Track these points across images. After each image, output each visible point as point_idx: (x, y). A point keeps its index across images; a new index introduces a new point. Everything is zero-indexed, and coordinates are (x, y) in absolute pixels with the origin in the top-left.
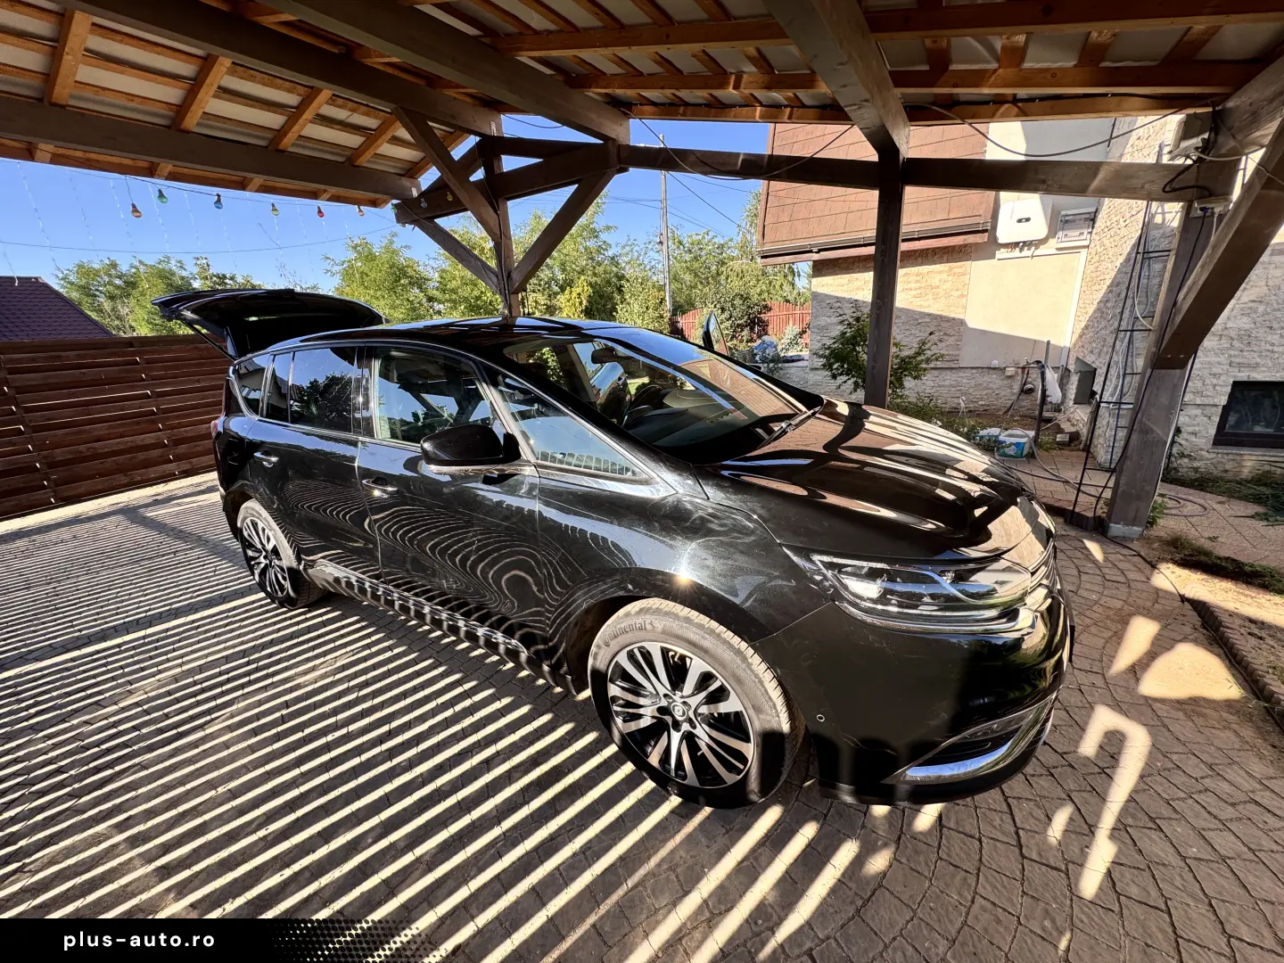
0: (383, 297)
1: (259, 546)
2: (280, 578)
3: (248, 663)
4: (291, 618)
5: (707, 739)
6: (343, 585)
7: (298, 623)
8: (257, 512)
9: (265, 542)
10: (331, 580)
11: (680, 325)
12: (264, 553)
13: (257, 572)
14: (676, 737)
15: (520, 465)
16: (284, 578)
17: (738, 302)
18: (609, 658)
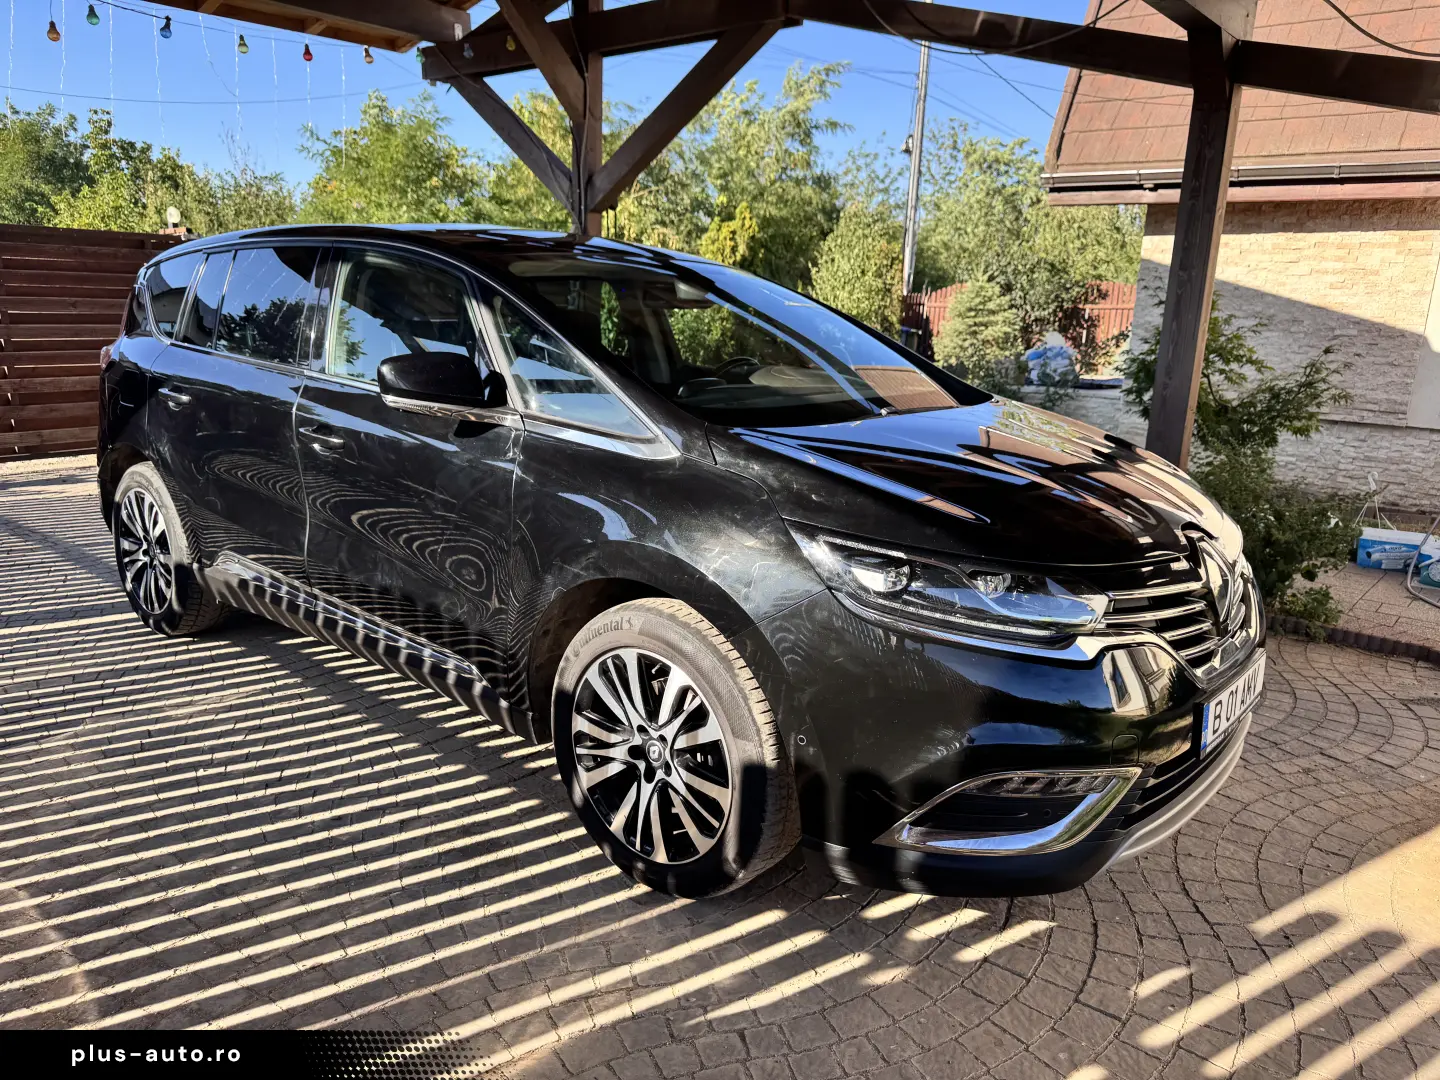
0: (390, 205)
1: (141, 534)
2: (162, 583)
3: (102, 687)
4: (166, 646)
5: (683, 790)
6: (251, 591)
7: (176, 654)
8: (148, 480)
9: (149, 525)
10: (235, 583)
11: (925, 311)
12: (145, 546)
13: (129, 575)
14: (647, 788)
15: (503, 413)
16: (168, 584)
17: (1042, 275)
18: (577, 675)
